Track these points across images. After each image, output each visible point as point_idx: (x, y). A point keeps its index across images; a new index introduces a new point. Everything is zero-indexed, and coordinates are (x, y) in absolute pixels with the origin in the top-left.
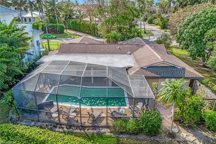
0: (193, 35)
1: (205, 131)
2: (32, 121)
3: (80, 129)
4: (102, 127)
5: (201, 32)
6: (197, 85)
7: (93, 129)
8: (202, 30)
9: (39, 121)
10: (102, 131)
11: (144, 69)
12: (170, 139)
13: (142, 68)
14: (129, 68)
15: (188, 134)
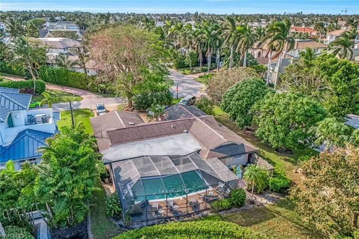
0: (240, 108)
1: (270, 193)
2: (142, 222)
3: (188, 217)
4: (203, 210)
5: (246, 105)
6: (255, 158)
7: (197, 214)
8: (246, 103)
9: (148, 220)
10: (204, 213)
11: (213, 150)
12: (252, 205)
13: (211, 150)
14: (199, 151)
15: (262, 198)
